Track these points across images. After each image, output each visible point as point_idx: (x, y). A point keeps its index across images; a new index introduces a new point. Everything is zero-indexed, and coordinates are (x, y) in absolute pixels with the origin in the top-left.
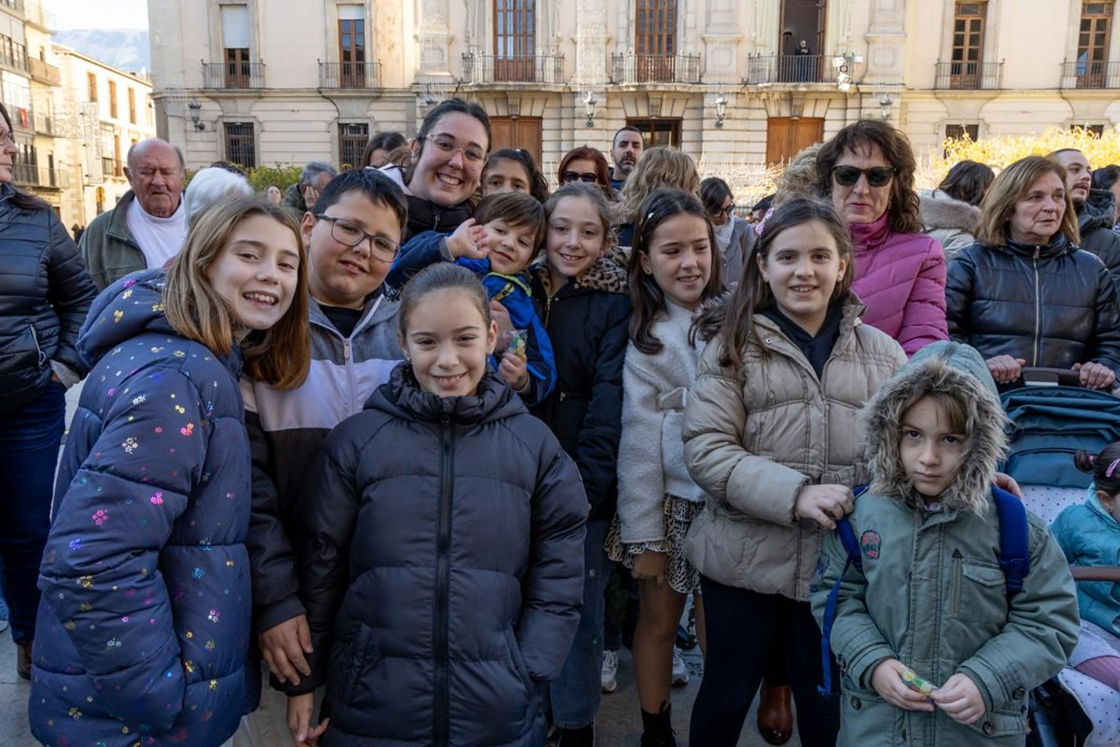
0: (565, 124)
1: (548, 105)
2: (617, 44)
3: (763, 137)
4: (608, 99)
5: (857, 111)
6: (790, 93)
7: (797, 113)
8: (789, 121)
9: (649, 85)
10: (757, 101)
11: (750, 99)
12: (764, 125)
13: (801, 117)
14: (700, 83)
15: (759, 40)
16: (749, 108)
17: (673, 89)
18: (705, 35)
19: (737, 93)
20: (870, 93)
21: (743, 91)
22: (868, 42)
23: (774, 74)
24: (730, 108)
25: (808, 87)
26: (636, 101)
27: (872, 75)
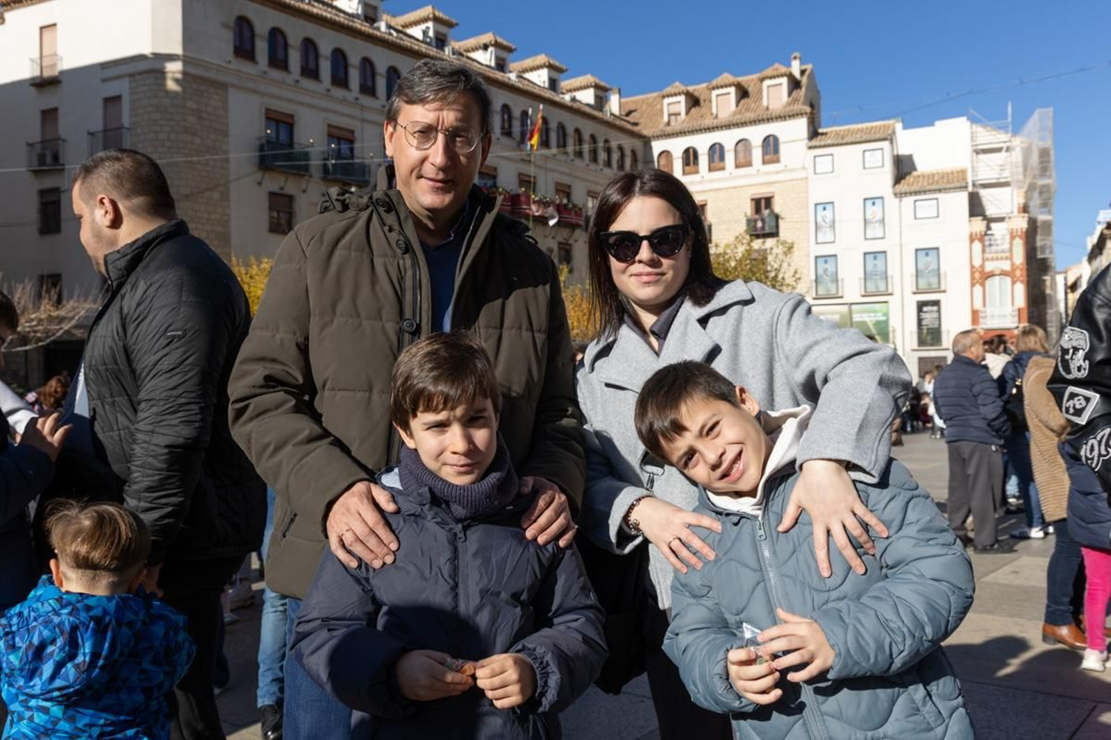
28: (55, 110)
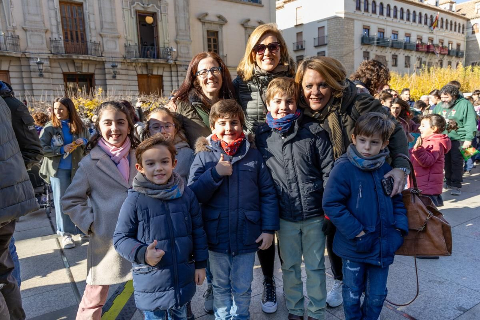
0: (24, 75)
1: (12, 64)
2: (52, 33)
3: (136, 83)
4: (50, 62)
5: (176, 73)
6: (146, 64)
7: (150, 73)
8: (147, 76)
9: (74, 57)
10: (131, 67)
11: (128, 65)
12: (136, 78)
13: (152, 74)
14: (102, 56)
15: (129, 38)
16: (128, 70)
17: (88, 58)
18: (101, 33)
19: (121, 62)
20: (181, 65)
21: (124, 61)
22: (177, 43)
23: (138, 55)
24: (119, 69)
25: (154, 61)
26: (67, 64)
27: (181, 57)
28: (302, 32)
